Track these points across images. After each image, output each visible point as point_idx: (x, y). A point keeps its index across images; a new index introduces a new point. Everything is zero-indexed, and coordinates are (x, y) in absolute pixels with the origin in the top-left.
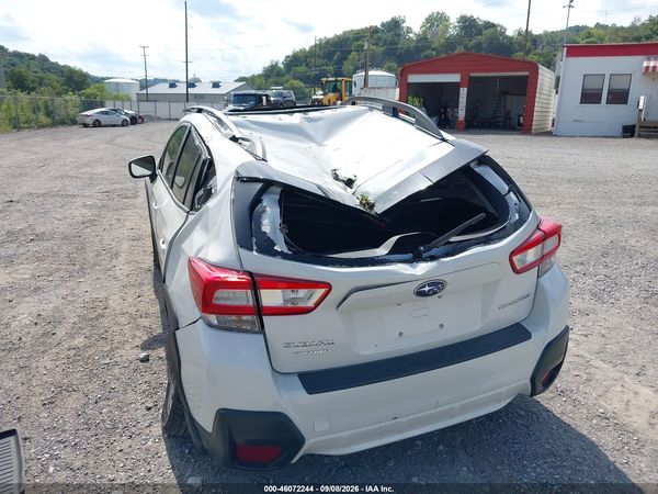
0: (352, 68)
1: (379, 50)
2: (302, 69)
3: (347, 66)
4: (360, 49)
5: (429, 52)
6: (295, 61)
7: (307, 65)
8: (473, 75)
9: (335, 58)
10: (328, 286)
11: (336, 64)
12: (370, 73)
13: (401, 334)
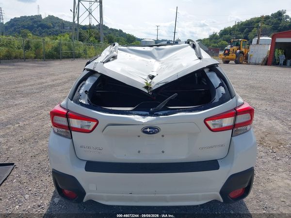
0: (253, 35)
1: (269, 27)
2: (227, 36)
3: (251, 35)
6: (225, 32)
7: (230, 34)
9: (245, 31)
10: (97, 122)
12: (261, 38)
13: (139, 152)
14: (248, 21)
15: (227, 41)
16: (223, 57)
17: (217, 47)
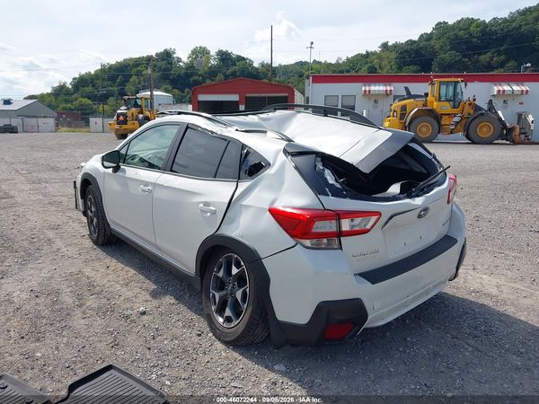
0: (134, 89)
1: (156, 75)
2: (89, 89)
3: (129, 87)
4: (139, 74)
5: (196, 78)
6: (81, 82)
7: (93, 86)
8: (247, 95)
9: (118, 80)
10: (378, 214)
11: (120, 85)
14: (120, 63)
15: (89, 98)
16: (117, 127)
17: (72, 110)
